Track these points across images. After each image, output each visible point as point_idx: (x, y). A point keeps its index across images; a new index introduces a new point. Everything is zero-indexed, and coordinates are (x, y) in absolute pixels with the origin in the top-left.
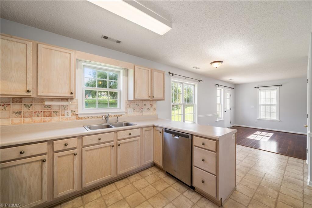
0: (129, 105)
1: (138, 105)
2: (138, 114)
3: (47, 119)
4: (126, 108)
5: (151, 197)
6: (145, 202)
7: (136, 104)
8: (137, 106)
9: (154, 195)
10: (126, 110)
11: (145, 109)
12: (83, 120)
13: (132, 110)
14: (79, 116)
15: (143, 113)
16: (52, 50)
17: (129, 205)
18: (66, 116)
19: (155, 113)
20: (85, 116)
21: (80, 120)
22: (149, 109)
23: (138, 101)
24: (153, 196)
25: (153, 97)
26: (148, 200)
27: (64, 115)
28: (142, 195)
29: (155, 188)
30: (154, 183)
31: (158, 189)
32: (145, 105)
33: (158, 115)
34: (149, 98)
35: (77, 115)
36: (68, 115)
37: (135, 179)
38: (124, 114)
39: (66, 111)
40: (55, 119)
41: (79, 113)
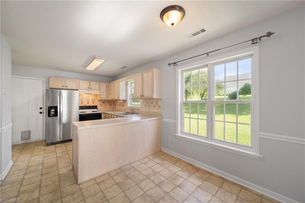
2: (147, 110)
8: (147, 103)
11: (152, 106)
13: (145, 106)
15: (150, 109)
19: (159, 110)
22: (155, 107)
23: (147, 100)
25: (143, 96)
32: (152, 103)
38: (141, 108)
41: (128, 106)
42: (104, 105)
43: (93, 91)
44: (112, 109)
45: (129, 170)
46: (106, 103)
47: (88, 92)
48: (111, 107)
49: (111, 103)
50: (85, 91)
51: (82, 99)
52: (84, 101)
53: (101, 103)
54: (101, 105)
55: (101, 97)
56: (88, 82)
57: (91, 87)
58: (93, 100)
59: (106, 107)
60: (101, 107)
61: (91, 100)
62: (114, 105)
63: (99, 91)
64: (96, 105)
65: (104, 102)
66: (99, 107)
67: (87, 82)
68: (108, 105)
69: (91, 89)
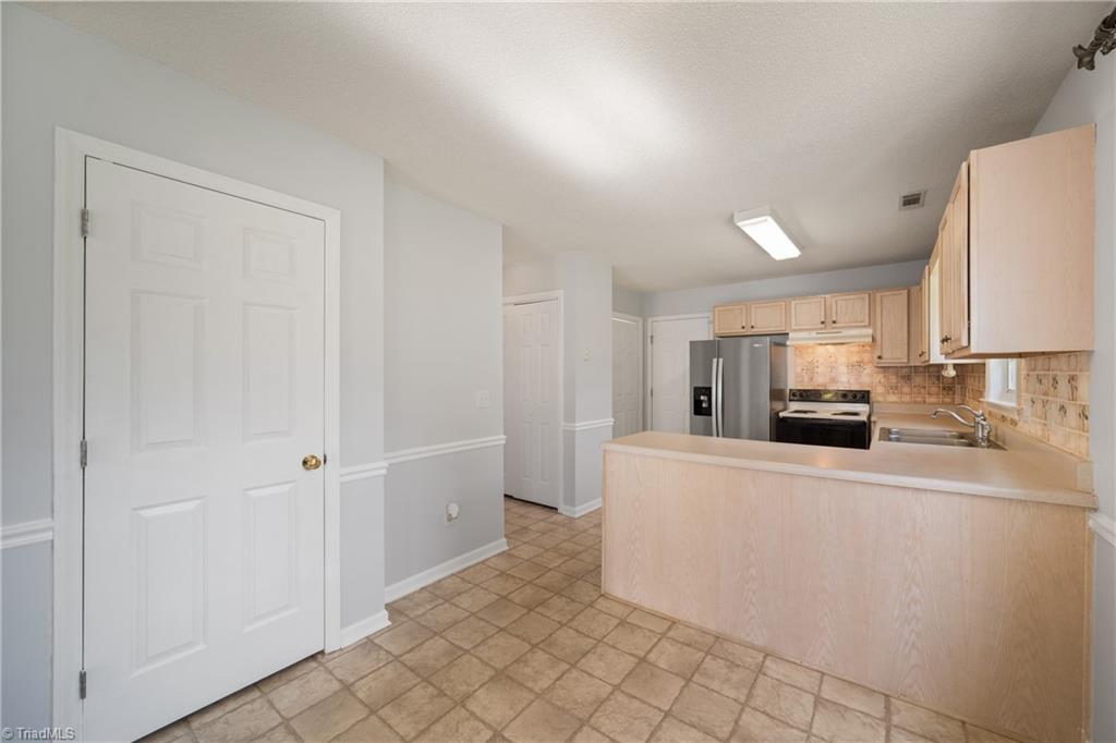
42: (906, 390)
43: (845, 332)
45: (733, 665)
46: (918, 380)
47: (825, 338)
50: (814, 334)
51: (811, 363)
52: (819, 370)
53: (893, 379)
54: (895, 389)
55: (878, 353)
56: (823, 301)
57: (834, 319)
60: (892, 398)
61: (843, 369)
63: (870, 331)
64: (867, 389)
65: (908, 378)
66: (880, 399)
67: (817, 299)
69: (834, 325)
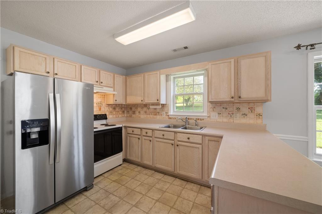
0: (213, 109)
1: (227, 109)
2: (225, 120)
3: (155, 116)
4: (208, 112)
5: (177, 210)
6: (168, 207)
7: (223, 108)
8: (224, 110)
9: (182, 211)
10: (208, 114)
11: (238, 114)
12: (172, 120)
13: (217, 114)
14: (170, 117)
15: (233, 119)
16: (151, 74)
17: (160, 198)
18: (163, 116)
19: (259, 121)
20: (174, 117)
21: (170, 120)
22: (247, 115)
23: (225, 104)
24: (179, 211)
25: (240, 97)
26: (173, 208)
27: (162, 115)
28: (176, 201)
29: (192, 208)
30: (199, 204)
31: (192, 211)
32: (238, 109)
33: (265, 125)
34: (232, 100)
35: (168, 115)
36: (164, 115)
37: (191, 187)
38: (207, 118)
39: (163, 112)
40: (158, 117)
41: (170, 114)
42: (114, 113)
43: (105, 88)
44: (125, 118)
48: (123, 116)
49: (123, 109)
55: (115, 99)
56: (97, 70)
57: (101, 81)
58: (99, 104)
59: (117, 116)
60: (111, 116)
62: (131, 112)
63: (112, 89)
64: (105, 113)
65: (114, 108)
66: (108, 117)
67: (95, 70)
68: (121, 112)
69: (101, 84)
